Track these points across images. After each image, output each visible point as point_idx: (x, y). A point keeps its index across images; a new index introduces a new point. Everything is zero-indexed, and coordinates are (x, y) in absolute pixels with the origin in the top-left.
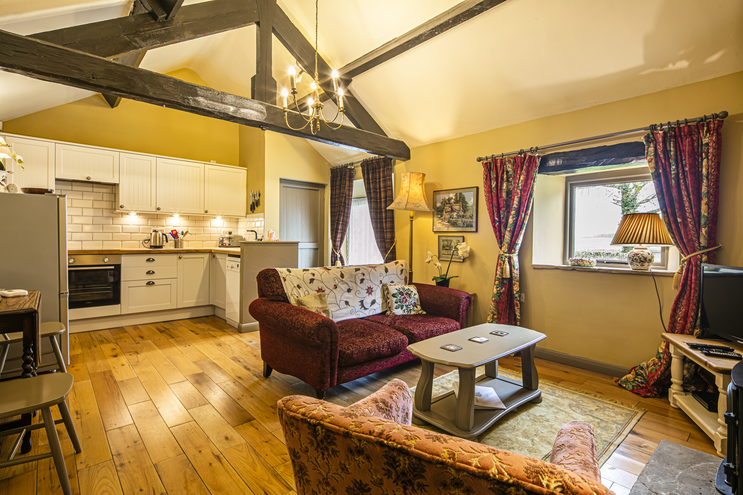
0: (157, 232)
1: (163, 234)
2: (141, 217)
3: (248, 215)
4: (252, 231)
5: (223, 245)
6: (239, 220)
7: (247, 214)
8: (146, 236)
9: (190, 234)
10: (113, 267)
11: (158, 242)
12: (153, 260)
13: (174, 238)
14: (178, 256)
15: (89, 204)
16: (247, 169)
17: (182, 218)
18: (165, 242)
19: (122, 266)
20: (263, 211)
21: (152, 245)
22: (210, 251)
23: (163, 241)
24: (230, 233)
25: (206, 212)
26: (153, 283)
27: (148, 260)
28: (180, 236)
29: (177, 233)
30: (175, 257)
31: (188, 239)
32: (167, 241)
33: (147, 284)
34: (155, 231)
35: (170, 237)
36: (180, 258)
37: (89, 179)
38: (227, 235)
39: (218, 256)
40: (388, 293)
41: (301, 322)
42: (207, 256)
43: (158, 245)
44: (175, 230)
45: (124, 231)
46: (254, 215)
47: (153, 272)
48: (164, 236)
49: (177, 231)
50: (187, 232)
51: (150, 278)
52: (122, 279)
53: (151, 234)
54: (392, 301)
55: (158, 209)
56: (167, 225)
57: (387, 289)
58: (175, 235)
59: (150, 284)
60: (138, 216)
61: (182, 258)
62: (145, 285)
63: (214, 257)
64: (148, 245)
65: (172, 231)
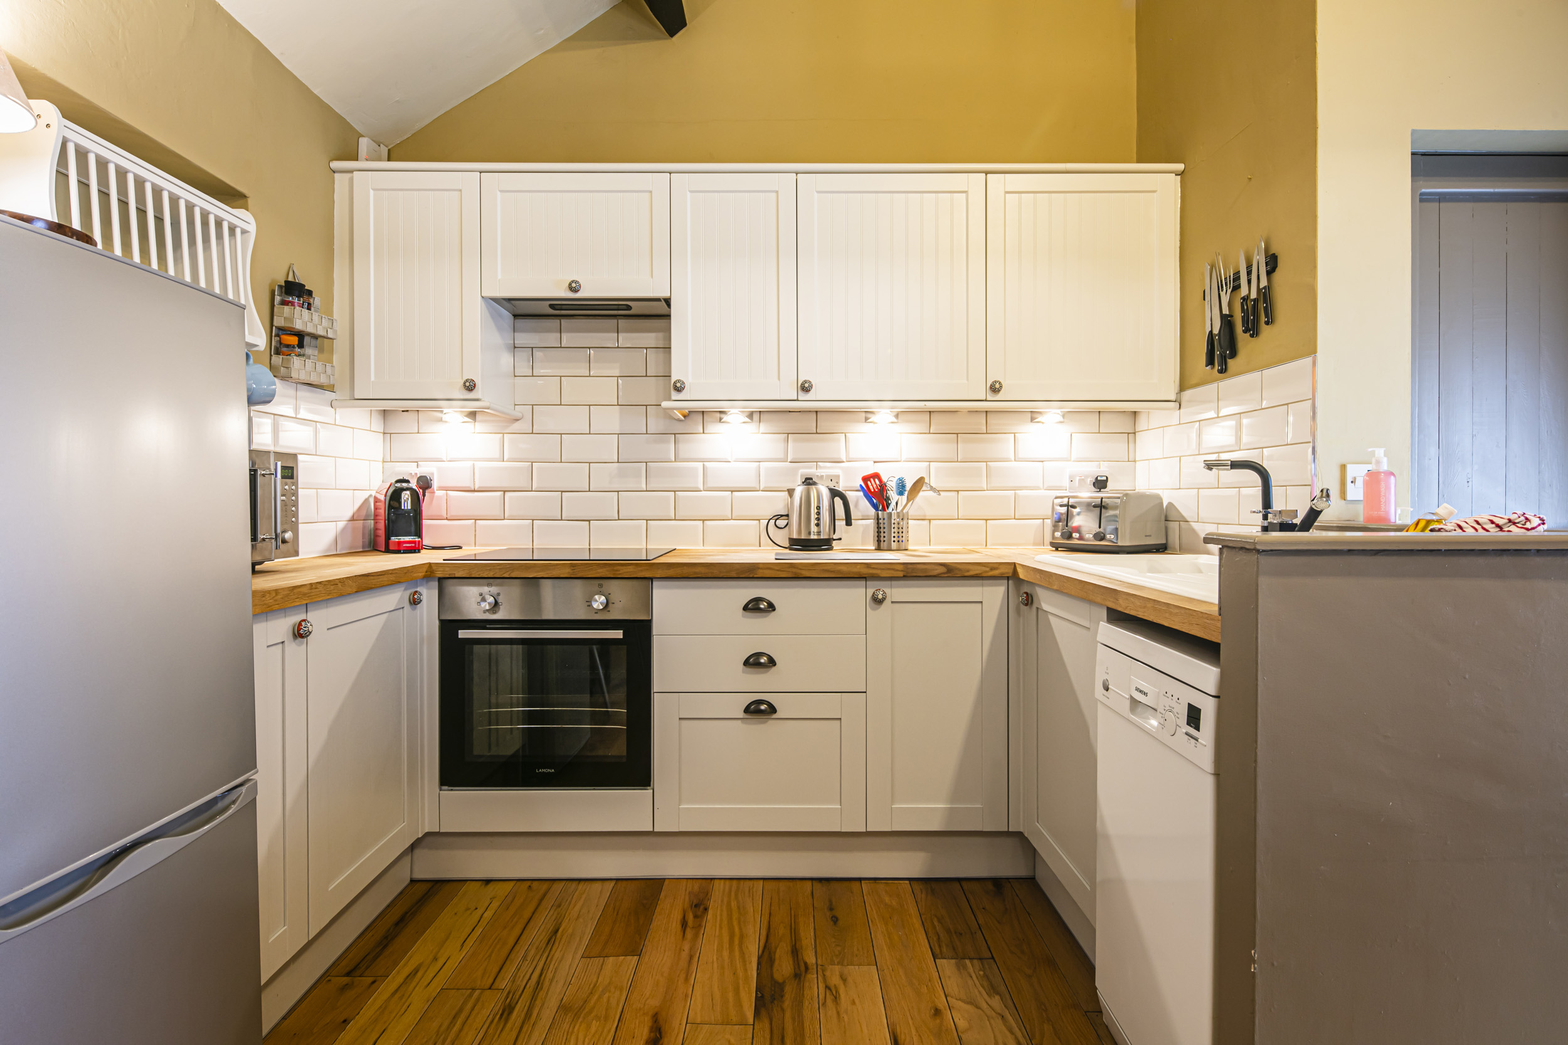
0: (815, 484)
1: (834, 493)
2: (763, 427)
3: (1187, 394)
4: (1235, 465)
5: (1070, 537)
6: (1143, 421)
7: (1183, 387)
8: (778, 503)
9: (932, 489)
10: (618, 634)
11: (814, 529)
12: (771, 607)
13: (875, 507)
14: (870, 592)
16: (1180, 167)
17: (903, 427)
18: (841, 524)
19: (655, 631)
21: (795, 536)
22: (1009, 571)
23: (833, 519)
24: (1100, 484)
25: (995, 389)
26: (772, 709)
27: (754, 607)
28: (893, 495)
29: (883, 487)
30: (856, 595)
31: (929, 513)
32: (849, 523)
33: (747, 710)
34: (808, 482)
35: (861, 506)
36: (878, 601)
37: (575, 291)
38: (1088, 494)
39: (1047, 602)
42: (995, 595)
43: (813, 537)
44: (876, 476)
45: (710, 484)
46: (1227, 384)
47: (772, 662)
48: (838, 501)
49: (884, 479)
50: (919, 484)
51: (759, 683)
52: (656, 686)
53: (791, 492)
55: (805, 388)
56: (852, 455)
58: (877, 494)
59: (760, 710)
60: (752, 427)
61: (887, 602)
62: (741, 715)
63: (1029, 600)
64: (782, 537)
65: (866, 479)
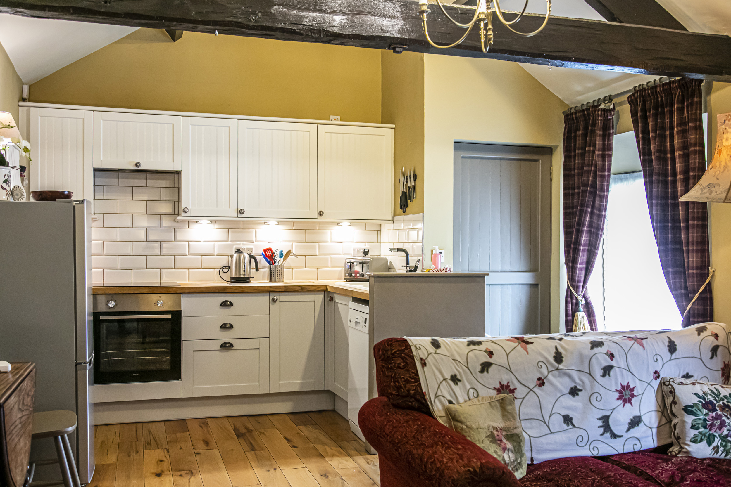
0: (242, 252)
1: (251, 257)
2: (217, 226)
3: (396, 218)
4: (399, 250)
5: (351, 275)
6: (383, 228)
7: (394, 215)
8: (224, 261)
9: (294, 255)
10: (169, 316)
11: (242, 272)
12: (231, 304)
13: (269, 263)
14: (271, 298)
15: (141, 208)
16: (394, 126)
17: (281, 227)
18: (254, 270)
19: (183, 315)
20: (421, 210)
21: (233, 276)
22: (324, 288)
23: (251, 268)
24: (366, 253)
25: (321, 214)
26: (231, 346)
27: (224, 304)
28: (277, 258)
29: (273, 254)
30: (266, 299)
31: (292, 265)
32: (257, 270)
33: (221, 347)
34: (238, 251)
35: (263, 262)
36: (274, 301)
37: (139, 167)
38: (361, 257)
39: (338, 299)
40: (674, 403)
41: (438, 465)
42: (319, 298)
43: (242, 276)
44: (270, 249)
45: (191, 252)
46: (406, 217)
47: (231, 326)
48: (253, 260)
49: (274, 251)
50: (289, 253)
51: (227, 335)
52: (184, 338)
53: (232, 256)
54: (684, 422)
55: (241, 212)
56: (258, 239)
57: (671, 392)
58: (270, 257)
59: (226, 346)
60: (212, 226)
61: (278, 302)
62: (219, 348)
63: (331, 299)
64: (227, 277)
65: (265, 251)
